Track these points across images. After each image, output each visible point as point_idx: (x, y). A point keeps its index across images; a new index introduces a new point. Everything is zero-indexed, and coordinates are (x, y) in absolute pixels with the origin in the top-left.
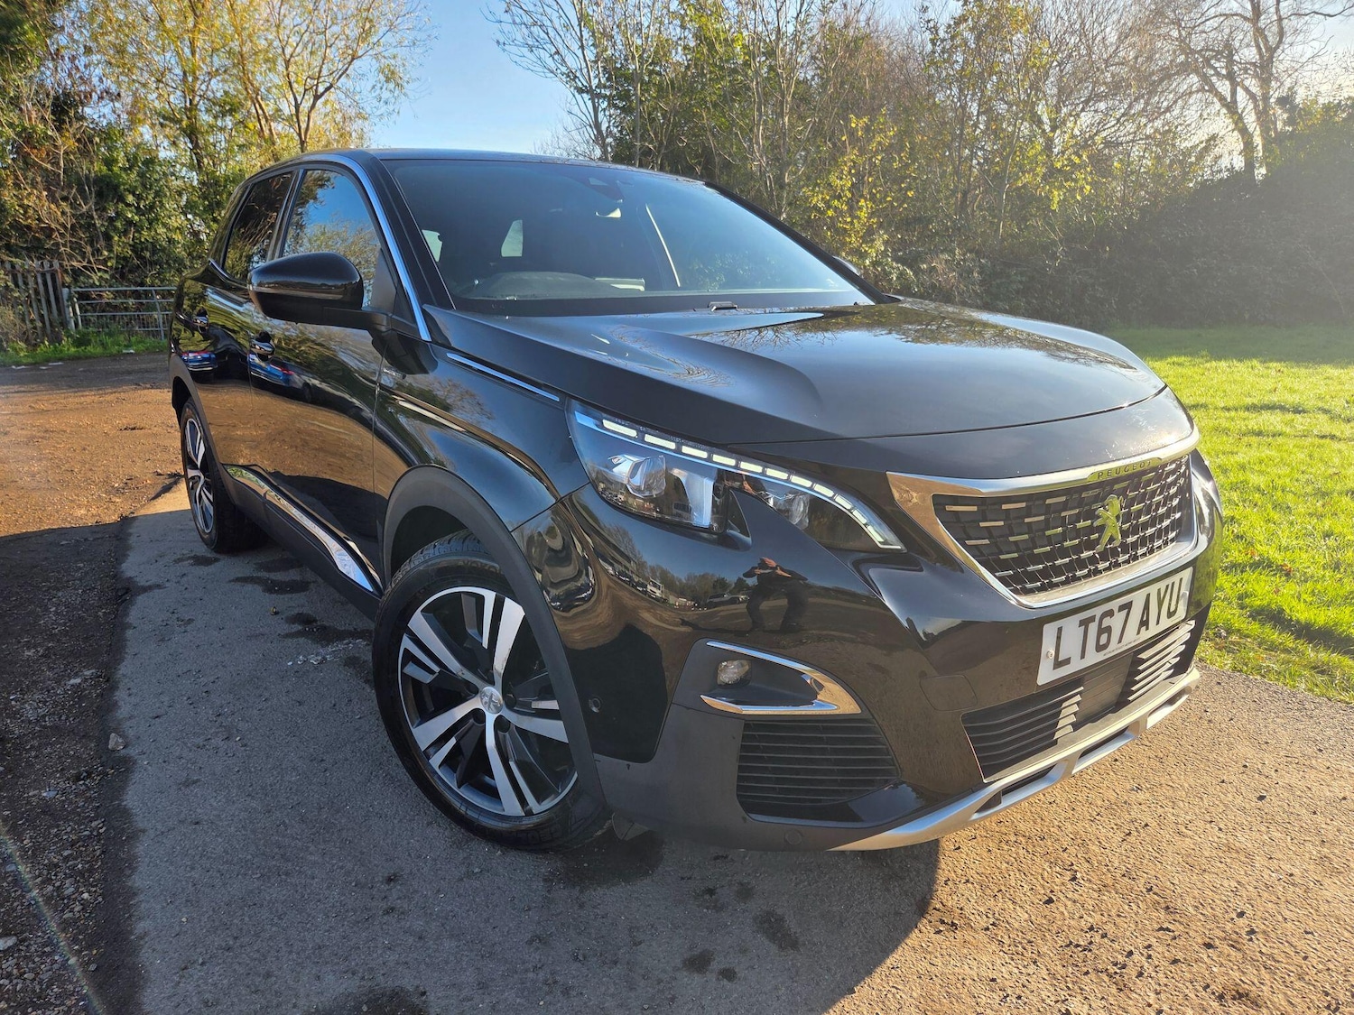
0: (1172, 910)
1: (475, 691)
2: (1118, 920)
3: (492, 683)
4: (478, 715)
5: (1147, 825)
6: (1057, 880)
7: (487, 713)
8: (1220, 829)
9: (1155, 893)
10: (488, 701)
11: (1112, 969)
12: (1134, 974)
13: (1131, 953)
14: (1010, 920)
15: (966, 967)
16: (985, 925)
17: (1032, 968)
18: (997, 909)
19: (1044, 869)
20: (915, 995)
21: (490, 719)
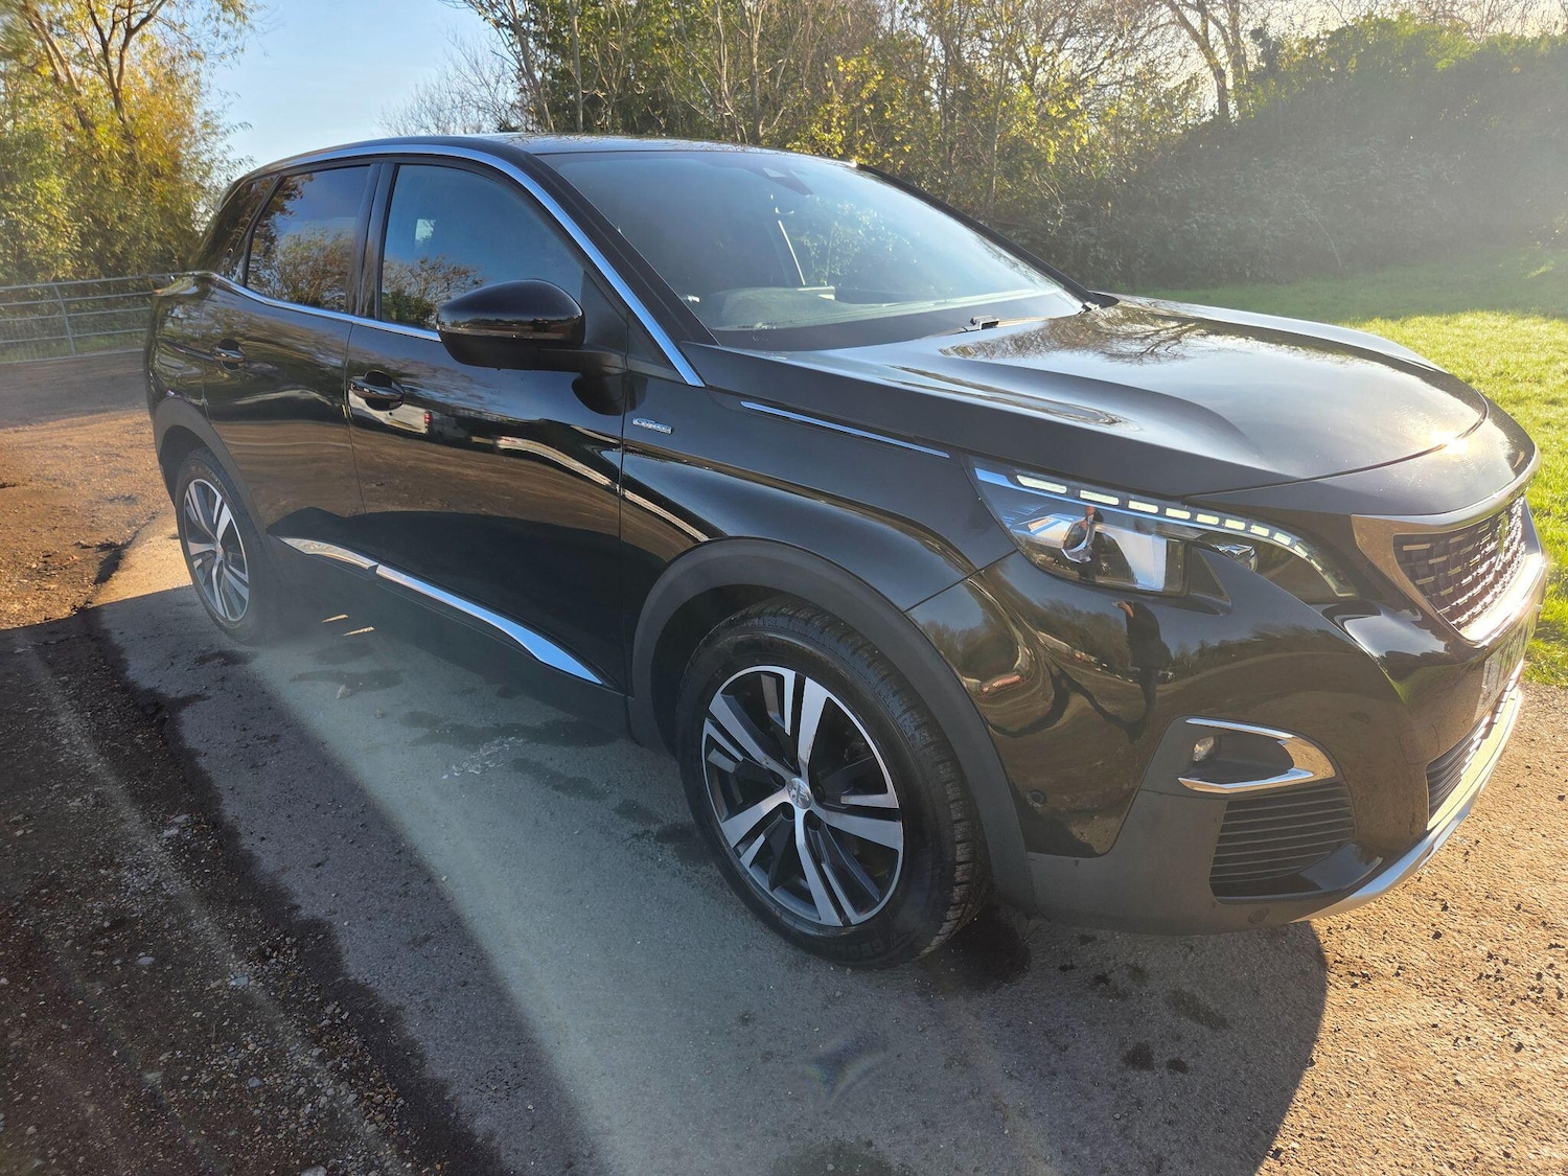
0: (1549, 925)
1: (778, 783)
2: (1509, 944)
3: (799, 774)
4: (786, 810)
5: (1477, 842)
6: (1430, 912)
7: (795, 807)
8: (1544, 836)
9: (1525, 911)
10: (795, 794)
11: (1533, 995)
12: (1555, 997)
13: (1539, 976)
14: (1414, 962)
15: (1402, 1017)
16: (1394, 971)
17: (1461, 1008)
18: (1394, 952)
19: (1412, 903)
20: (1372, 1055)
21: (800, 814)
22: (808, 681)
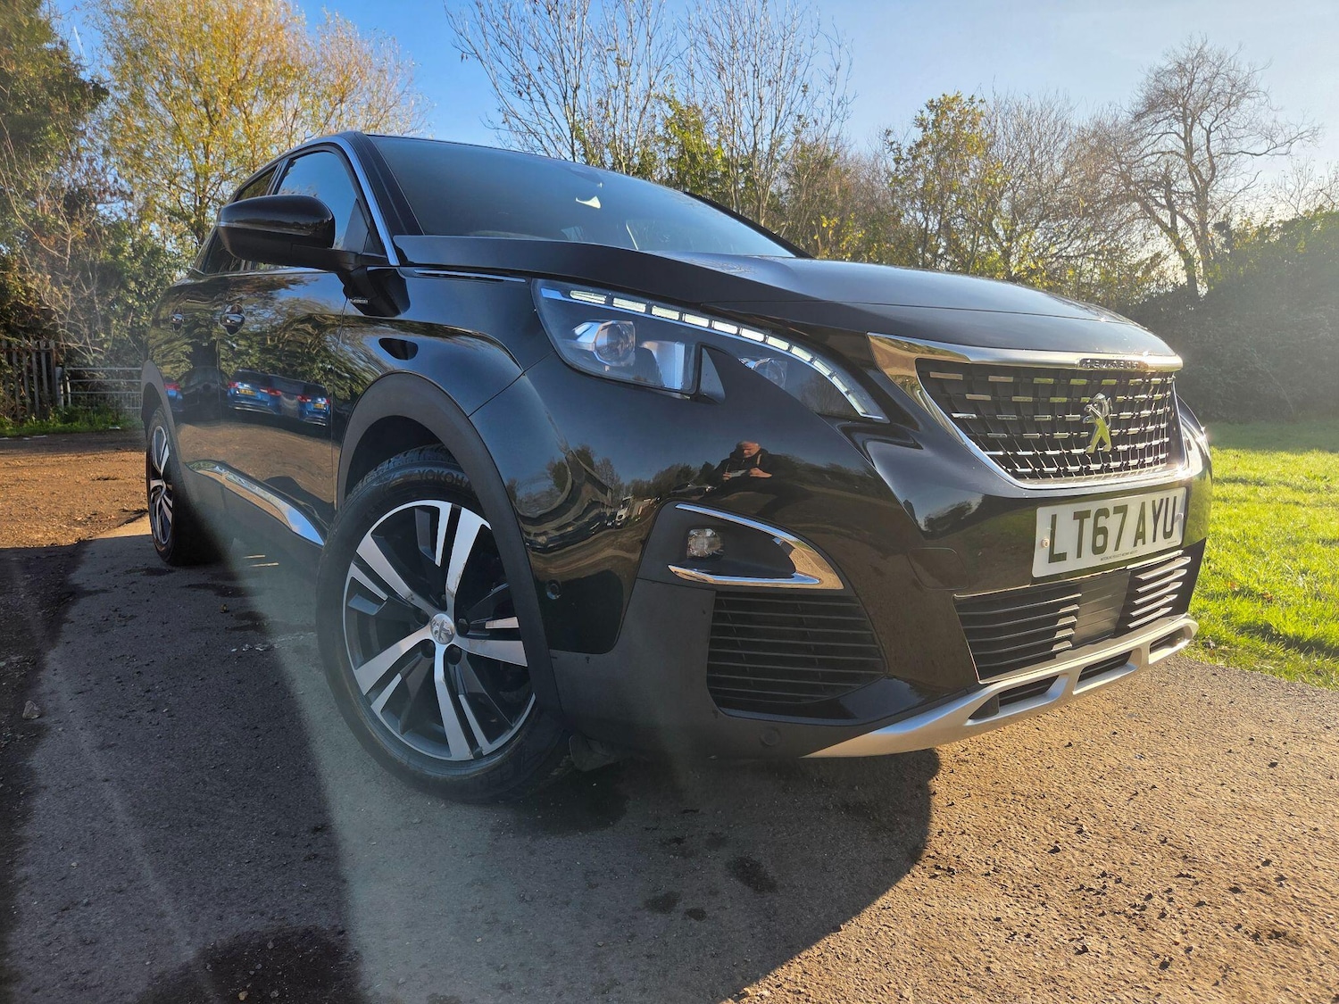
0: (1190, 859)
1: (424, 620)
2: (1131, 868)
3: (443, 607)
4: (426, 648)
5: (1154, 787)
6: (1061, 832)
7: (437, 644)
8: (1233, 791)
9: (1170, 845)
10: (440, 628)
11: (1130, 911)
12: (1155, 915)
13: (1149, 897)
14: (1013, 867)
15: (966, 908)
16: (986, 872)
17: (1040, 910)
18: (997, 858)
19: (1046, 823)
20: (909, 932)
21: (440, 651)
22: (464, 511)
